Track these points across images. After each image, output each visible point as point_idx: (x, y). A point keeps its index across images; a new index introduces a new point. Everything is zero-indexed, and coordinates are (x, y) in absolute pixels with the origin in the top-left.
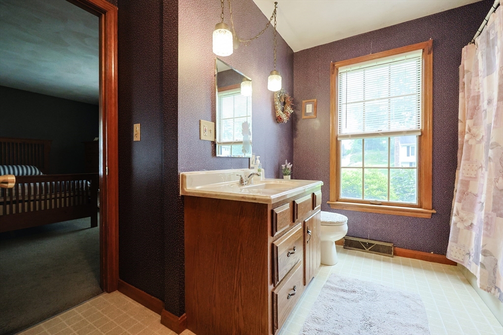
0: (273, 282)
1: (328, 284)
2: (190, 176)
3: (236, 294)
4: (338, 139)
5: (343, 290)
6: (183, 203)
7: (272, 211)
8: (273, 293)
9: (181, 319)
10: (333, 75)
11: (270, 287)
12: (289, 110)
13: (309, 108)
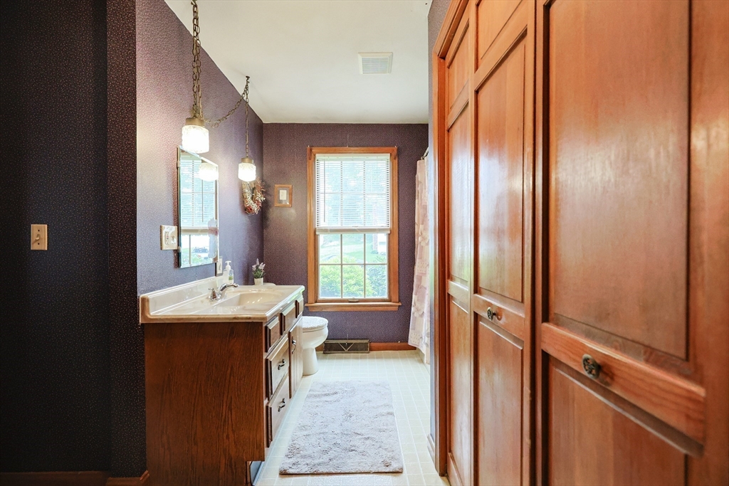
0: (267, 396)
1: (311, 393)
2: (153, 298)
3: (225, 421)
4: (317, 233)
5: (326, 395)
6: (143, 333)
7: (266, 327)
8: (267, 407)
9: (144, 478)
10: (311, 161)
11: (265, 402)
12: (260, 197)
13: (283, 195)
